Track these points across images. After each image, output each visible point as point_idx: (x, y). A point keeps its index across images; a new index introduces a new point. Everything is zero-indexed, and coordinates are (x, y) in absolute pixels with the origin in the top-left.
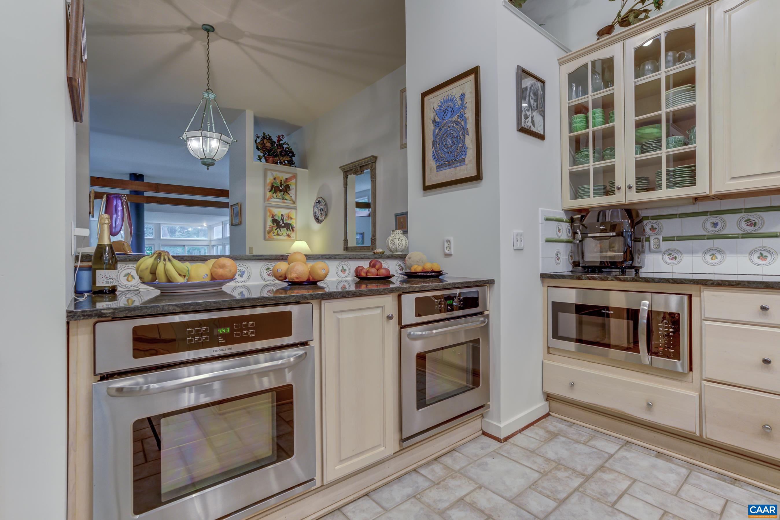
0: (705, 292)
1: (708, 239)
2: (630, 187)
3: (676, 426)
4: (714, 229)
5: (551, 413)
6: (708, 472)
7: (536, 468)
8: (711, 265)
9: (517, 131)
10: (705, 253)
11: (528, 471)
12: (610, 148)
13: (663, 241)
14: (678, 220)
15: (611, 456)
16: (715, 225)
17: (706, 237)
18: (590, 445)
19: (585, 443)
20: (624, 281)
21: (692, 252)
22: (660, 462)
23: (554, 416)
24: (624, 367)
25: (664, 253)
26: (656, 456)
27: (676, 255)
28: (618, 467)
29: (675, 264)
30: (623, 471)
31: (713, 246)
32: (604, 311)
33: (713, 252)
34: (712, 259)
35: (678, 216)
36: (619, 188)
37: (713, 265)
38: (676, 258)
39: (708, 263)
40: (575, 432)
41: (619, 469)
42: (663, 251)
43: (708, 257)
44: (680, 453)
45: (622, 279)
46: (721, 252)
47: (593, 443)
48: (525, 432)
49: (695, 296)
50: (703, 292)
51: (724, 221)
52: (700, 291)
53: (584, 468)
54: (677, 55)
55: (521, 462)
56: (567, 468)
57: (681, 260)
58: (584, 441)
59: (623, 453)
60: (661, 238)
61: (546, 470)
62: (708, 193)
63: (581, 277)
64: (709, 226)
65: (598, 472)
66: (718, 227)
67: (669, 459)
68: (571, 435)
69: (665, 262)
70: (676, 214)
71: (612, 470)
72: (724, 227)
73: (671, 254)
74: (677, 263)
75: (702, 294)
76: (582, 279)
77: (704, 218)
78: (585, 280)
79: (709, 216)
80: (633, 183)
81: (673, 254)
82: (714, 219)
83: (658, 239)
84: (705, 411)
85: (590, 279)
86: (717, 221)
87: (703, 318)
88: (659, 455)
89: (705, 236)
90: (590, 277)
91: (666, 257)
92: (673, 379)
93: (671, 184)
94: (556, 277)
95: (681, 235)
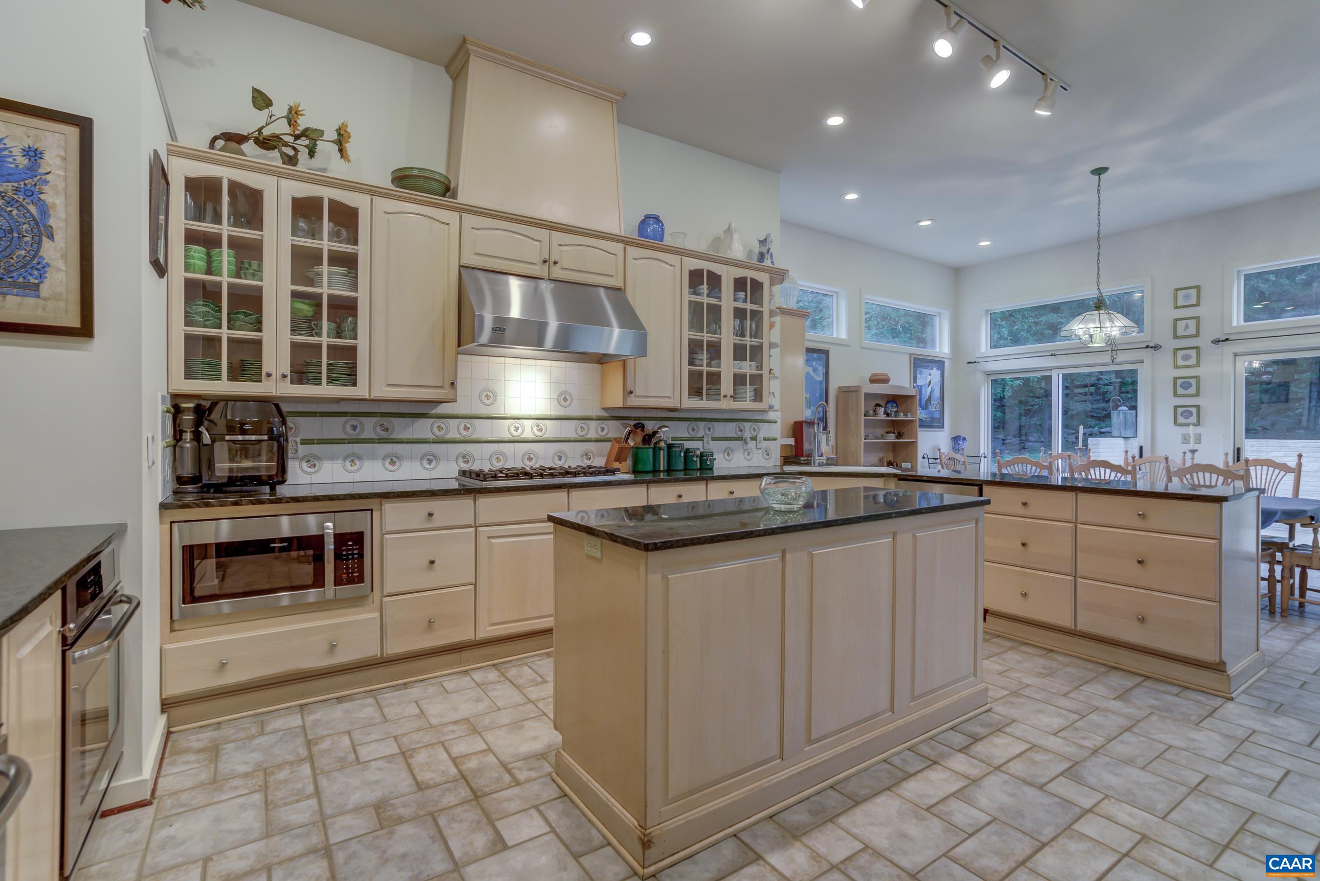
0: (386, 505)
1: (348, 443)
2: (284, 376)
3: (359, 657)
4: (354, 432)
5: (172, 729)
6: (385, 690)
7: (247, 791)
8: (350, 472)
9: (150, 262)
10: (345, 459)
11: (241, 800)
12: (244, 313)
13: (301, 444)
14: (318, 419)
15: (304, 727)
16: (354, 428)
17: (346, 441)
18: (270, 731)
19: (262, 733)
20: (303, 501)
21: (333, 458)
22: (347, 705)
23: (180, 731)
24: (294, 613)
25: (302, 459)
26: (339, 703)
27: (316, 462)
28: (321, 732)
29: (314, 473)
30: (330, 732)
31: (352, 452)
32: (273, 545)
33: (353, 458)
34: (351, 465)
35: (318, 414)
36: (269, 375)
37: (353, 472)
38: (315, 465)
39: (347, 471)
40: (233, 731)
41: (326, 733)
42: (301, 456)
43: (348, 464)
44: (359, 687)
45: (301, 500)
46: (360, 458)
47: (269, 728)
48: (163, 773)
49: (376, 511)
50: (384, 505)
51: (362, 424)
52: (381, 505)
53: (295, 754)
54: (336, 230)
55: (216, 800)
56: (280, 767)
57: (320, 467)
58: (259, 732)
59: (310, 719)
60: (298, 440)
61: (260, 783)
62: (367, 397)
63: (240, 502)
64: (348, 429)
65: (312, 748)
66: (357, 430)
67: (350, 698)
68: (235, 737)
69: (302, 470)
70: (316, 412)
71: (322, 738)
72: (362, 430)
73: (309, 461)
74: (317, 472)
75: (383, 507)
76: (241, 505)
77: (344, 419)
78: (247, 505)
79: (349, 418)
80: (288, 372)
81: (312, 460)
82: (354, 421)
83: (296, 442)
84: (386, 627)
85: (254, 504)
86: (356, 424)
87: (384, 532)
88: (340, 700)
89: (345, 439)
90: (254, 501)
91: (304, 465)
92: (355, 606)
93: (331, 381)
94: (194, 505)
95: (320, 438)
